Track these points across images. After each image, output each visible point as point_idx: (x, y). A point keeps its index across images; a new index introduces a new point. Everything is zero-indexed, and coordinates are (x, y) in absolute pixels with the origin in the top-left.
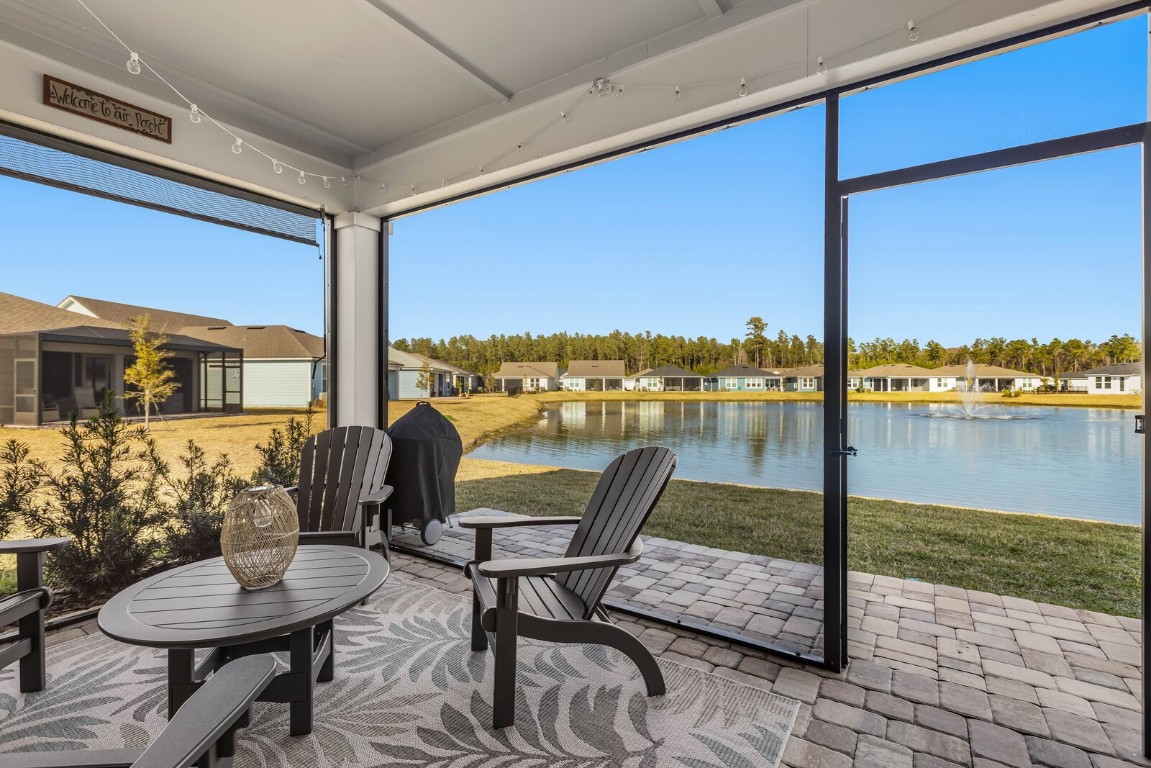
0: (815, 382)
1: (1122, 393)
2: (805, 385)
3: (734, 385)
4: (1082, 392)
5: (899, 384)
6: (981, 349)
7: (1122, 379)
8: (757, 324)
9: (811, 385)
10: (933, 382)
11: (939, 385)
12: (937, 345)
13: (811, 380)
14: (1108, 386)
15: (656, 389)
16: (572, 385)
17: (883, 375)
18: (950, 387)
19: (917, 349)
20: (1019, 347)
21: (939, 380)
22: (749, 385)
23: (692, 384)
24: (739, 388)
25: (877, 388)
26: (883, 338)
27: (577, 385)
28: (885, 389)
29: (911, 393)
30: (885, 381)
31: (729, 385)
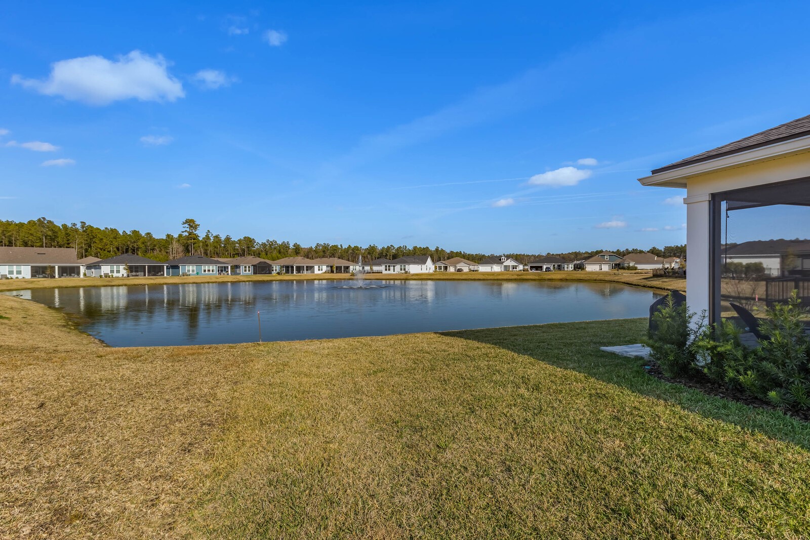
0: (252, 268)
1: (394, 273)
2: (245, 271)
3: (193, 271)
4: (380, 273)
5: (299, 269)
6: (319, 249)
7: (394, 266)
8: (191, 223)
9: (249, 271)
10: (316, 268)
11: (319, 270)
12: (299, 245)
13: (249, 267)
14: (389, 270)
15: (120, 275)
16: (11, 272)
17: (291, 264)
18: (324, 271)
19: (288, 247)
20: (335, 248)
21: (319, 267)
22: (205, 271)
23: (156, 271)
24: (197, 274)
25: (287, 272)
26: (271, 240)
27: (19, 272)
28: (292, 272)
29: (306, 275)
30: (292, 267)
31: (189, 271)
